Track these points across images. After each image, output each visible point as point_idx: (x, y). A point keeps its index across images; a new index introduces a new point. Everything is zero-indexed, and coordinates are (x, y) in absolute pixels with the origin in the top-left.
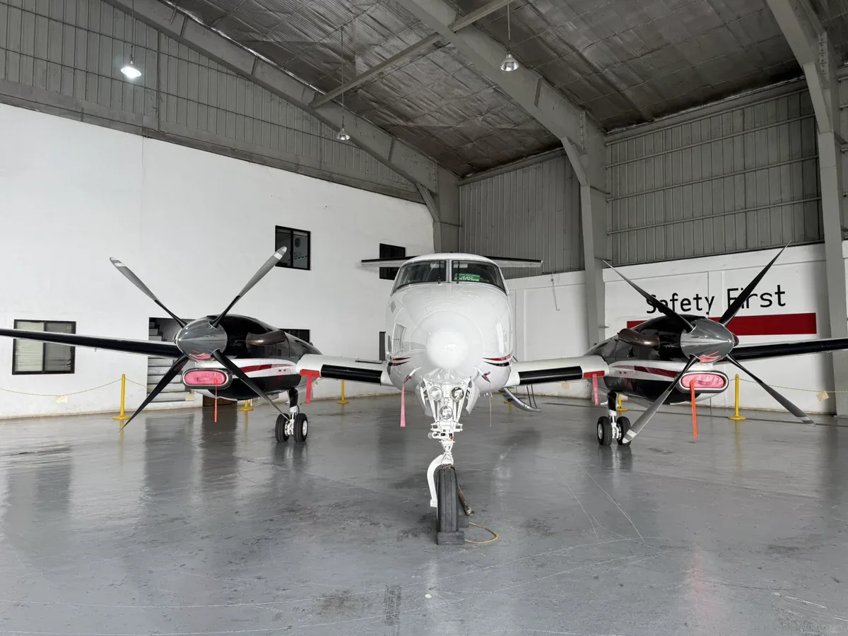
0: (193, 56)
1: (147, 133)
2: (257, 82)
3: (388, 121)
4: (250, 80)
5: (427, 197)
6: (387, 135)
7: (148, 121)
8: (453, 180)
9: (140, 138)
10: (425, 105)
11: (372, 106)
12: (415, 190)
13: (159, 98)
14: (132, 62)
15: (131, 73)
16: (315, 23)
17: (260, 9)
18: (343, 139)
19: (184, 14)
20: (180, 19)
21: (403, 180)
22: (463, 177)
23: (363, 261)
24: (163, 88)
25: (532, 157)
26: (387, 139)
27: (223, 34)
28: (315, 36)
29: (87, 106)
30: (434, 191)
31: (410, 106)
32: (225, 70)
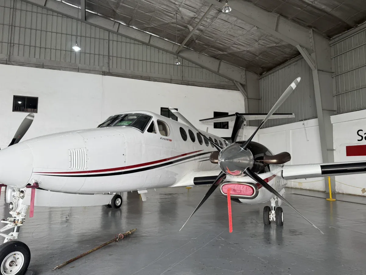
0: (124, 39)
1: (104, 74)
2: (151, 46)
3: (214, 53)
4: (148, 45)
5: (240, 87)
6: (216, 60)
7: (105, 69)
8: (255, 77)
9: (101, 76)
10: (227, 42)
11: (204, 47)
12: (233, 84)
13: (109, 58)
14: (77, 44)
15: (77, 49)
16: (164, 13)
17: (143, 13)
18: (177, 64)
19: (118, 22)
20: (117, 25)
21: (227, 80)
22: (261, 74)
23: (200, 120)
24: (111, 54)
25: (293, 59)
26: (217, 62)
27: (135, 28)
28: (167, 20)
29: (80, 66)
30: (244, 83)
31: (221, 44)
32: (137, 42)
